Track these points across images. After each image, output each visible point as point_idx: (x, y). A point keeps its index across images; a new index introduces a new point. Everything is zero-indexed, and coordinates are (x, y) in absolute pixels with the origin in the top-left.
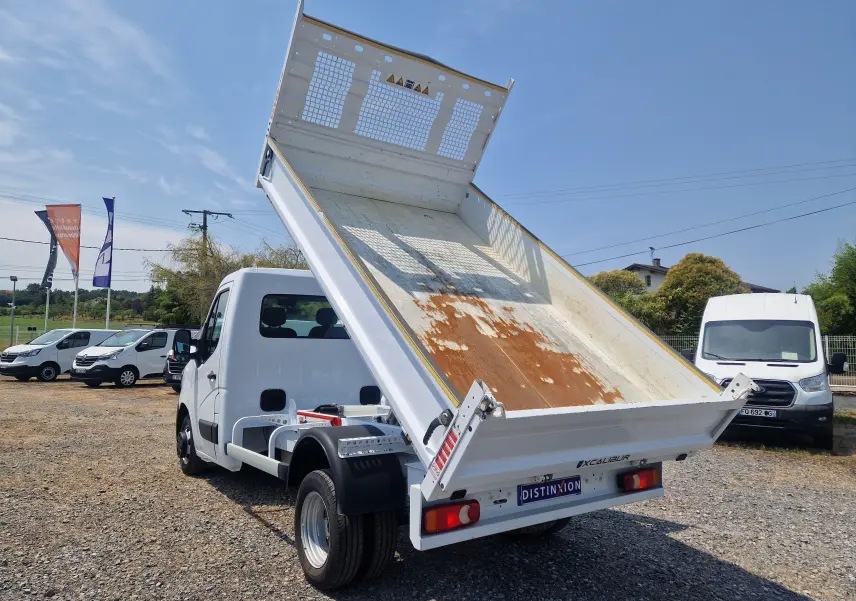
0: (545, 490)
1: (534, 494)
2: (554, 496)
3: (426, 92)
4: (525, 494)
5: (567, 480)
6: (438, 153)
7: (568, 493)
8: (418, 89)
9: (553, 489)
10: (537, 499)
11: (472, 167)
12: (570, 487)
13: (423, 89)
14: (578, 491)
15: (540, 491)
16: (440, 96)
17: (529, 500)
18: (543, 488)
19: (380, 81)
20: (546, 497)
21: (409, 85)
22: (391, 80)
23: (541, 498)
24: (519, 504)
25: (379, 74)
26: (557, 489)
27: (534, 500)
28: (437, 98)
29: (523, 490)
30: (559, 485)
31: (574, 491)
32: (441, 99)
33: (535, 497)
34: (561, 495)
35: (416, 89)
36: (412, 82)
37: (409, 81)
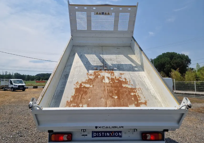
1: (99, 135)
2: (108, 136)
3: (109, 14)
4: (95, 134)
5: (115, 132)
6: (118, 30)
7: (115, 136)
8: (106, 14)
9: (108, 134)
10: (100, 137)
11: (132, 32)
12: (116, 134)
13: (107, 13)
14: (121, 136)
16: (113, 14)
17: (97, 136)
18: (103, 133)
19: (94, 15)
21: (103, 14)
22: (97, 14)
23: (102, 136)
24: (92, 137)
25: (93, 13)
26: (110, 134)
27: (99, 136)
28: (113, 15)
29: (94, 133)
30: (111, 133)
31: (118, 136)
32: (114, 15)
33: (100, 136)
34: (111, 136)
35: (105, 14)
36: (103, 12)
37: (102, 12)
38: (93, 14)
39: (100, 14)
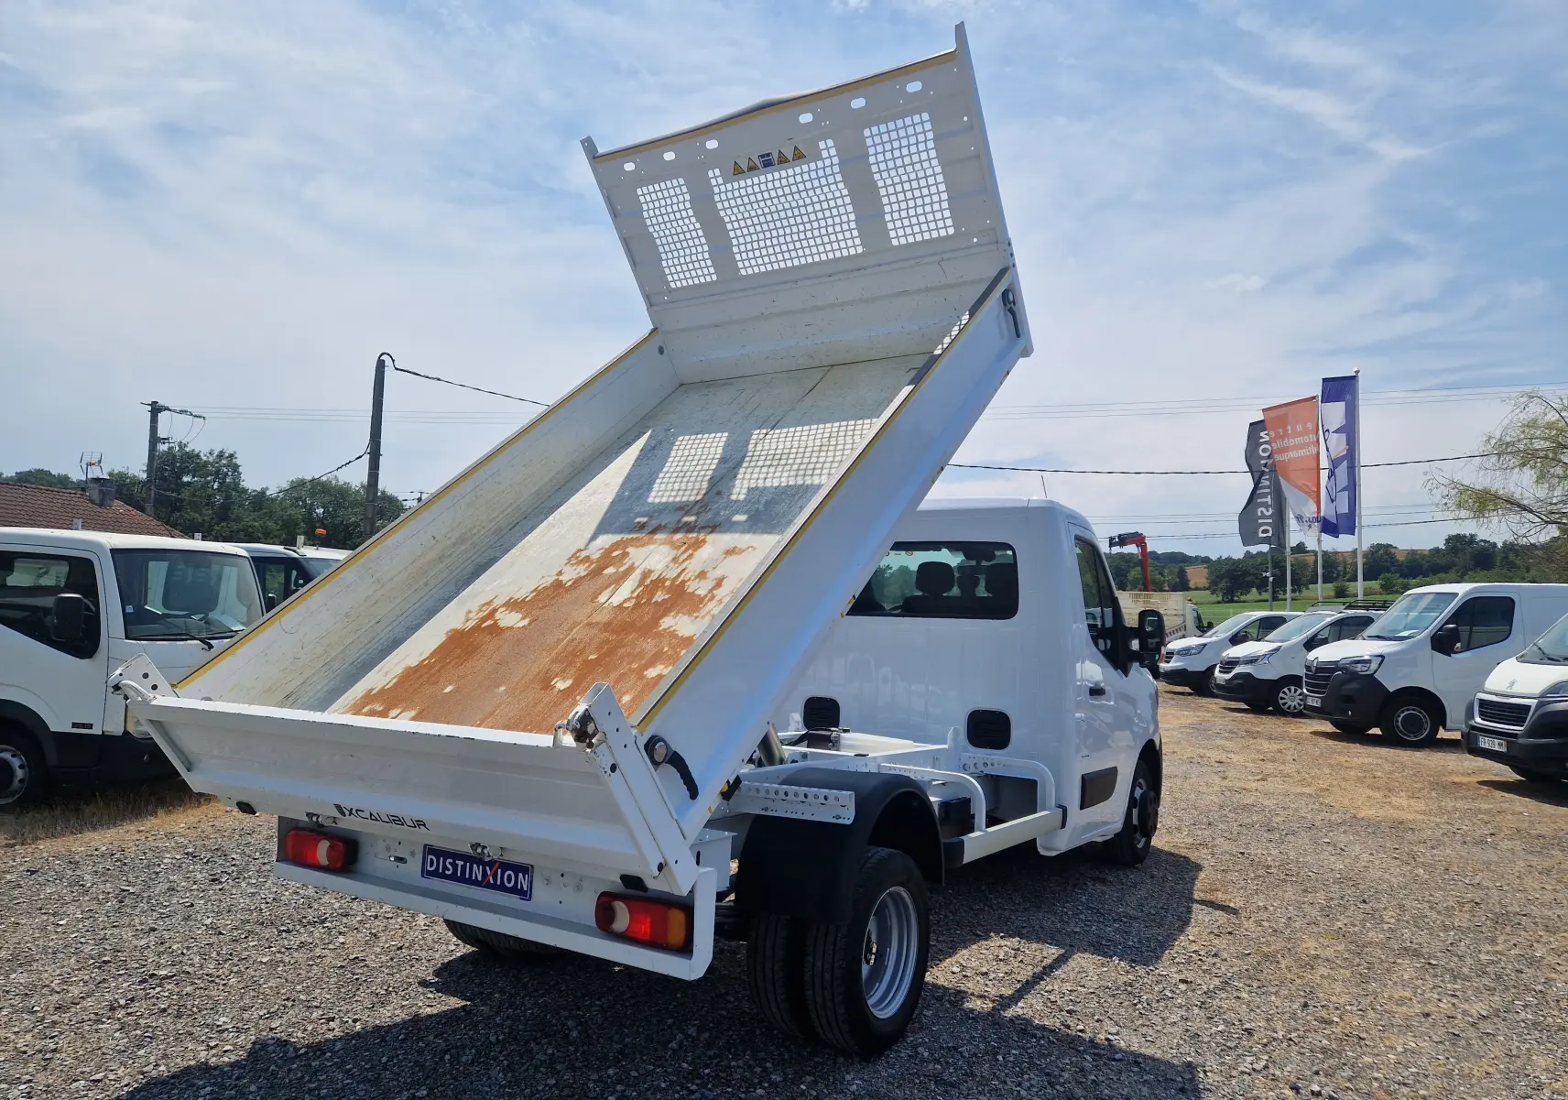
0: (464, 867)
1: (445, 866)
2: (476, 883)
3: (799, 156)
4: (432, 860)
5: (506, 866)
7: (502, 888)
8: (783, 160)
9: (477, 872)
10: (447, 877)
12: (508, 877)
14: (525, 895)
15: (455, 866)
16: (828, 147)
17: (436, 873)
18: (460, 863)
19: (725, 182)
20: (462, 880)
21: (767, 163)
22: (738, 170)
23: (453, 878)
24: (422, 873)
25: (717, 172)
26: (485, 874)
27: (443, 876)
28: (825, 154)
29: (429, 854)
30: (488, 868)
31: (514, 890)
32: (833, 152)
33: (447, 872)
34: (488, 886)
35: (780, 162)
36: (768, 155)
37: (762, 156)
38: (720, 180)
39: (752, 168)
